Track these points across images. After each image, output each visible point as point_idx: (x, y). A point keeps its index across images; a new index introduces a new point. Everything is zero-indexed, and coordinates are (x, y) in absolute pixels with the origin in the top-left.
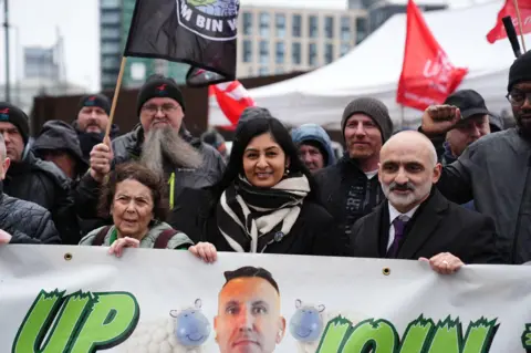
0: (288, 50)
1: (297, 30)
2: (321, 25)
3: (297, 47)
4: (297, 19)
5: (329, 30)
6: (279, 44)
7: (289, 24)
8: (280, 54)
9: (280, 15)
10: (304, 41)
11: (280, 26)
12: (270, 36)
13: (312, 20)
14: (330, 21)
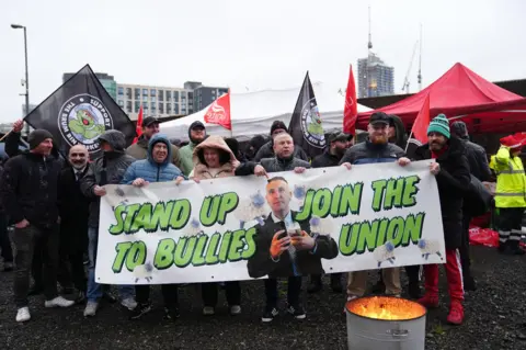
0: (157, 106)
1: (161, 98)
2: (172, 95)
3: (161, 105)
4: (161, 92)
5: (176, 98)
6: (153, 103)
7: (157, 94)
8: (153, 108)
9: (153, 90)
10: (165, 102)
11: (153, 96)
12: (148, 100)
13: (168, 92)
14: (176, 93)
